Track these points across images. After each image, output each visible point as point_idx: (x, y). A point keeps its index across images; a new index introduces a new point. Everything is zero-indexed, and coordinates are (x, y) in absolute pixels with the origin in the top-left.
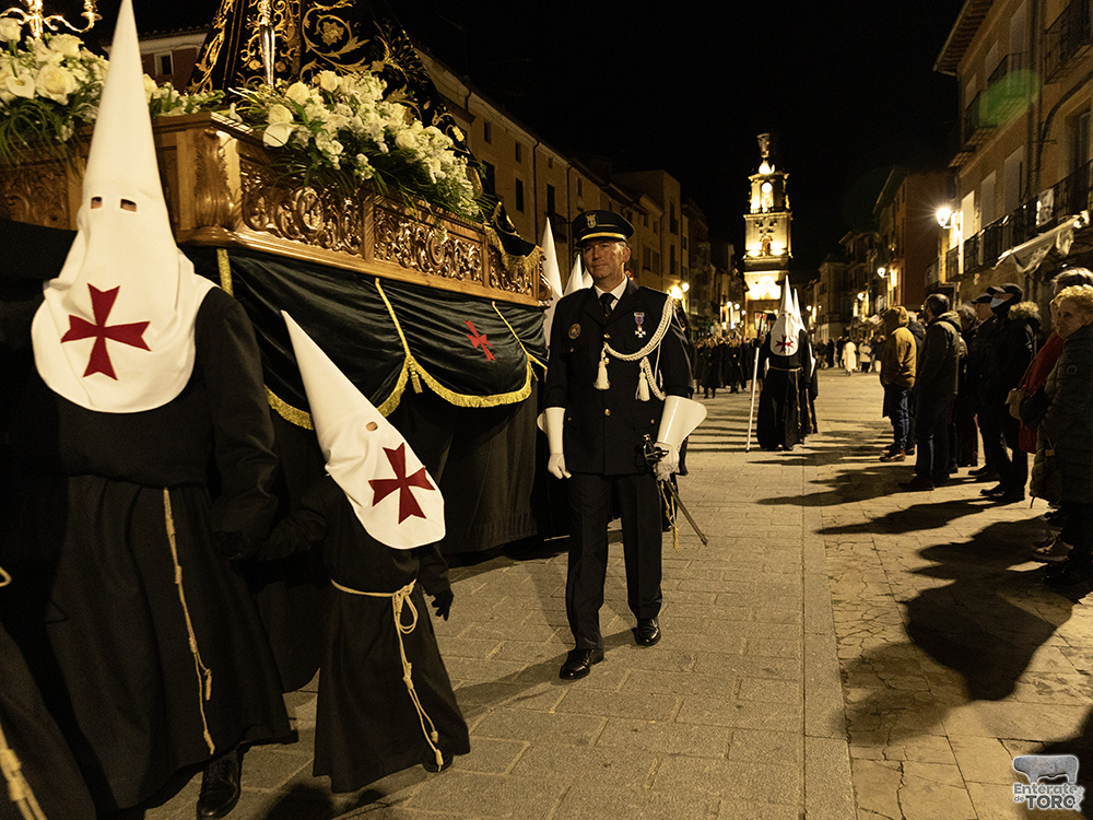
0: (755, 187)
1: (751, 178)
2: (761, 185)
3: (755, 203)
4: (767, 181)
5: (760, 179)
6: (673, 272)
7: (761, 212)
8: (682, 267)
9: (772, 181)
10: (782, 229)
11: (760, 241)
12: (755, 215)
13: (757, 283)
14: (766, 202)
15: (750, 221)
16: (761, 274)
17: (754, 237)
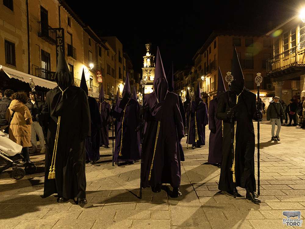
0: (145, 60)
1: (144, 57)
2: (147, 59)
3: (145, 65)
4: (148, 58)
5: (146, 57)
6: (120, 78)
7: (147, 67)
8: (124, 77)
9: (150, 58)
10: (153, 73)
11: (147, 76)
12: (145, 68)
13: (146, 89)
14: (148, 64)
15: (144, 70)
16: (147, 86)
17: (145, 75)
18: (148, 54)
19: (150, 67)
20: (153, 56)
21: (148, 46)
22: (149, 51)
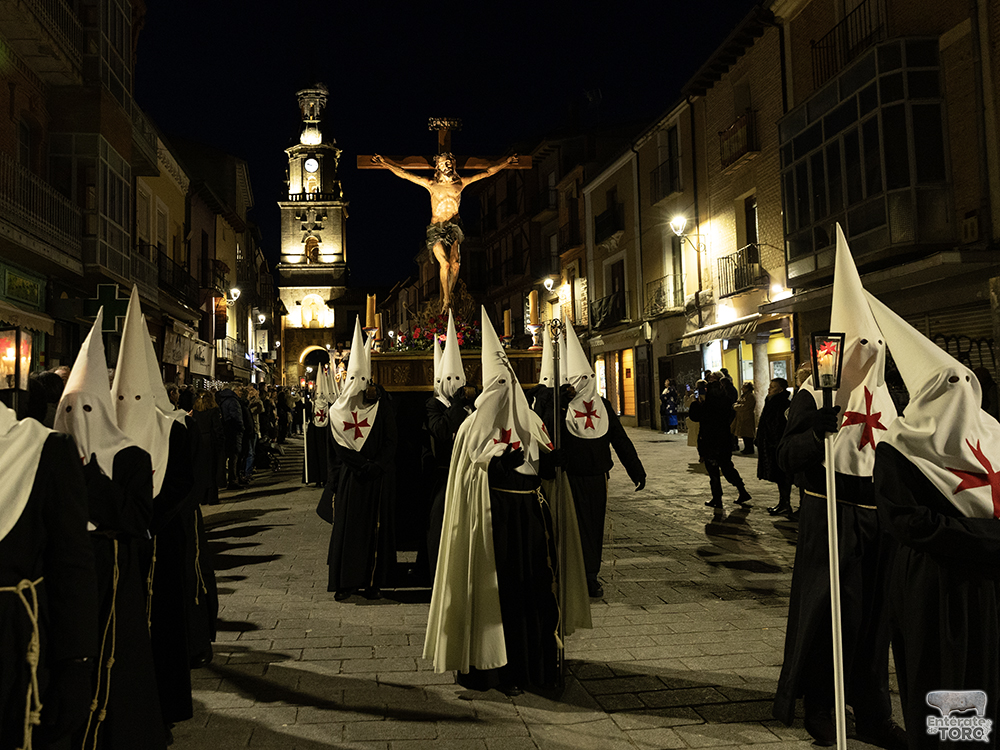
0: (294, 164)
1: (288, 151)
2: (303, 162)
3: (295, 188)
4: (311, 156)
5: (301, 152)
7: (304, 200)
9: (318, 156)
10: (335, 225)
11: (303, 242)
12: (295, 203)
13: (298, 303)
14: (311, 185)
15: (287, 211)
16: (305, 291)
17: (293, 235)
18: (311, 138)
19: (318, 200)
20: (335, 146)
21: (312, 101)
22: (316, 121)
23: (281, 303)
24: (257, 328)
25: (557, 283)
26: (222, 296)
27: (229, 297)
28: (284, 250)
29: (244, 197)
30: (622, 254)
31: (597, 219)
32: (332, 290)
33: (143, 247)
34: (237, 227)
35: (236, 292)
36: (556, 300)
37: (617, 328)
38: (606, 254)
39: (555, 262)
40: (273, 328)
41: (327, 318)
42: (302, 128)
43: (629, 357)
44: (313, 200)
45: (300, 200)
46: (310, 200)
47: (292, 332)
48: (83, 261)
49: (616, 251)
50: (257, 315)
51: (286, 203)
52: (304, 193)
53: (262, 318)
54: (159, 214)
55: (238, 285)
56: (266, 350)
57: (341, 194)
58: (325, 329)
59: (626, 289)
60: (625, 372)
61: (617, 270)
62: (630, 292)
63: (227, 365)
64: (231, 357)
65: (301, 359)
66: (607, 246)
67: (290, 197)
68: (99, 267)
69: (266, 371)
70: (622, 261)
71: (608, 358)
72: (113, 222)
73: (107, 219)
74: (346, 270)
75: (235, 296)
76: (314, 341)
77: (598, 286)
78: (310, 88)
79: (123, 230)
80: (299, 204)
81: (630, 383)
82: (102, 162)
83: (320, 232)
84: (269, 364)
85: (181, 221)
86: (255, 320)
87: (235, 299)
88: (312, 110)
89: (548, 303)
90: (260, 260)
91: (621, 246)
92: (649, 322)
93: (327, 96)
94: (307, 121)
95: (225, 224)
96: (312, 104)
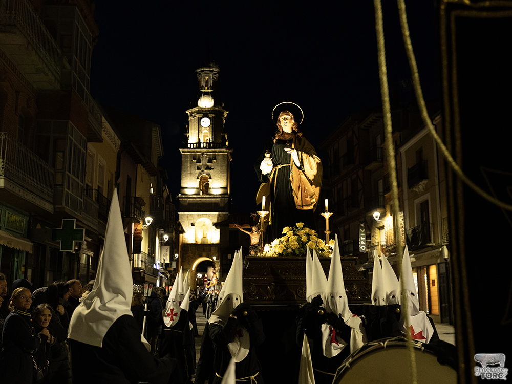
0: (193, 121)
1: (188, 112)
2: (200, 119)
3: (192, 138)
4: (206, 115)
5: (198, 112)
7: (199, 147)
9: (211, 115)
10: (222, 166)
11: (198, 178)
12: (193, 150)
13: (193, 225)
14: (205, 136)
15: (186, 156)
16: (198, 215)
17: (191, 173)
18: (206, 103)
19: (210, 148)
20: (223, 108)
21: (207, 76)
22: (210, 91)
23: (180, 225)
24: (162, 244)
25: (383, 215)
26: (139, 222)
27: (144, 223)
28: (183, 185)
29: (157, 149)
30: (427, 196)
31: (409, 170)
32: (219, 215)
33: (88, 190)
34: (151, 171)
35: (149, 219)
36: (383, 228)
37: (425, 250)
38: (417, 195)
39: (381, 200)
40: (174, 245)
41: (214, 236)
42: (199, 95)
43: (433, 271)
44: (206, 148)
45: (196, 148)
46: (204, 148)
47: (187, 246)
48: (53, 204)
49: (423, 194)
50: (162, 235)
51: (186, 150)
52: (199, 143)
53: (166, 237)
54: (100, 166)
55: (151, 214)
56: (168, 261)
57: (227, 143)
58: (212, 245)
59: (431, 221)
60: (431, 282)
61: (424, 207)
62: (433, 223)
63: (140, 273)
64: (143, 267)
65: (193, 268)
66: (416, 190)
67: (189, 146)
68: (64, 208)
69: (167, 277)
70: (427, 201)
71: (419, 271)
72: (74, 177)
73: (70, 175)
74: (229, 200)
75: (149, 222)
76: (204, 254)
77: (411, 218)
78: (206, 67)
79: (79, 181)
80: (196, 150)
81: (435, 290)
82: (69, 138)
83: (211, 172)
84: (170, 272)
85: (114, 169)
86: (161, 239)
87: (148, 224)
88: (207, 82)
89: (377, 230)
90: (165, 194)
91: (426, 190)
92: (446, 245)
93: (218, 73)
94: (203, 90)
95: (144, 170)
96: (207, 78)
